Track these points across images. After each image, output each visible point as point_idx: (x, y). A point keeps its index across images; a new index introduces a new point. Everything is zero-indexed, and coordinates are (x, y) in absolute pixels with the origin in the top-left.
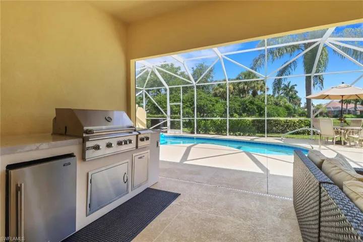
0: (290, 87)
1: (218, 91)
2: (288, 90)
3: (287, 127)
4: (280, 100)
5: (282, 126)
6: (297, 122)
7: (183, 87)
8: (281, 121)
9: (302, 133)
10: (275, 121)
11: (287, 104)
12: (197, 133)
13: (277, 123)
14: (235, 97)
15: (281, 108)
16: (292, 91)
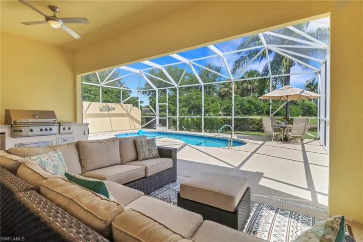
0: (314, 84)
1: (222, 91)
12: (180, 130)
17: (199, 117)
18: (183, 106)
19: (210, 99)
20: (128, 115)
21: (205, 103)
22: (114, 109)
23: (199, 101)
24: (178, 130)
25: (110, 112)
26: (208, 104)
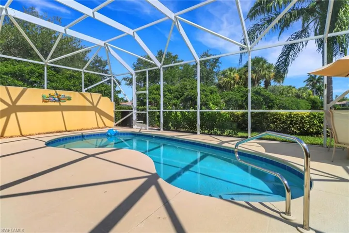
0: (317, 78)
1: (222, 81)
2: (315, 82)
3: (291, 123)
4: (303, 92)
5: (283, 122)
6: (307, 116)
7: (149, 71)
8: (282, 115)
9: (314, 134)
10: (273, 115)
11: (312, 97)
12: (164, 129)
13: (277, 118)
14: (239, 87)
15: (304, 101)
16: (319, 83)
17: (193, 110)
18: (174, 97)
19: (208, 89)
20: (94, 108)
21: (201, 94)
22: (69, 99)
23: (193, 91)
24: (162, 129)
25: (62, 104)
26: (206, 96)
